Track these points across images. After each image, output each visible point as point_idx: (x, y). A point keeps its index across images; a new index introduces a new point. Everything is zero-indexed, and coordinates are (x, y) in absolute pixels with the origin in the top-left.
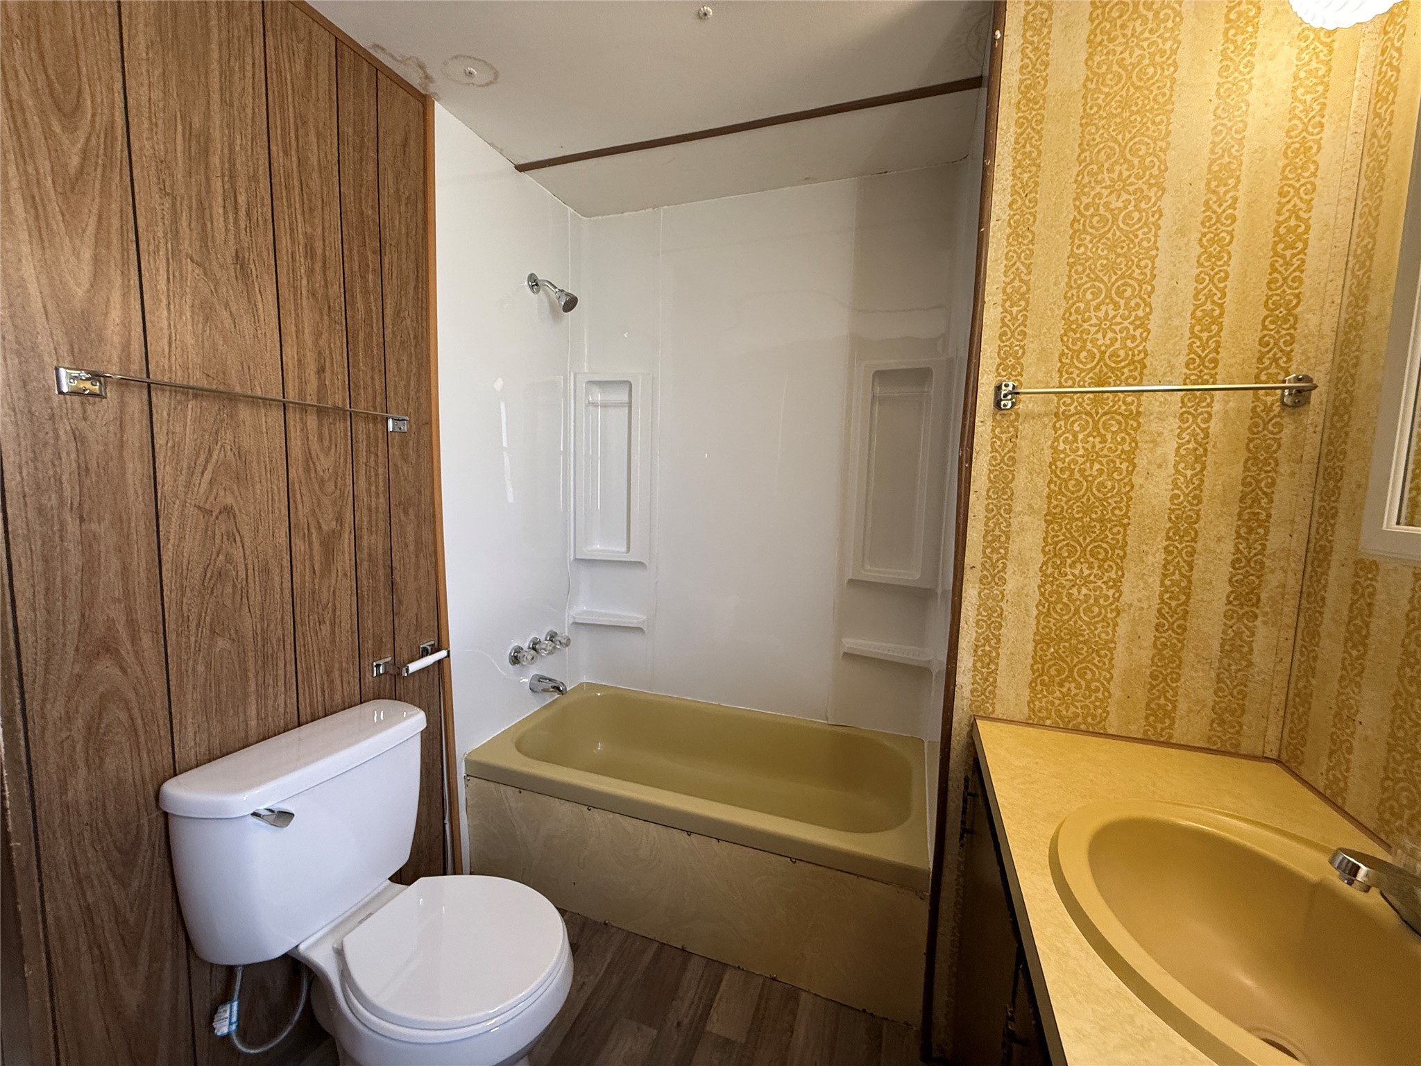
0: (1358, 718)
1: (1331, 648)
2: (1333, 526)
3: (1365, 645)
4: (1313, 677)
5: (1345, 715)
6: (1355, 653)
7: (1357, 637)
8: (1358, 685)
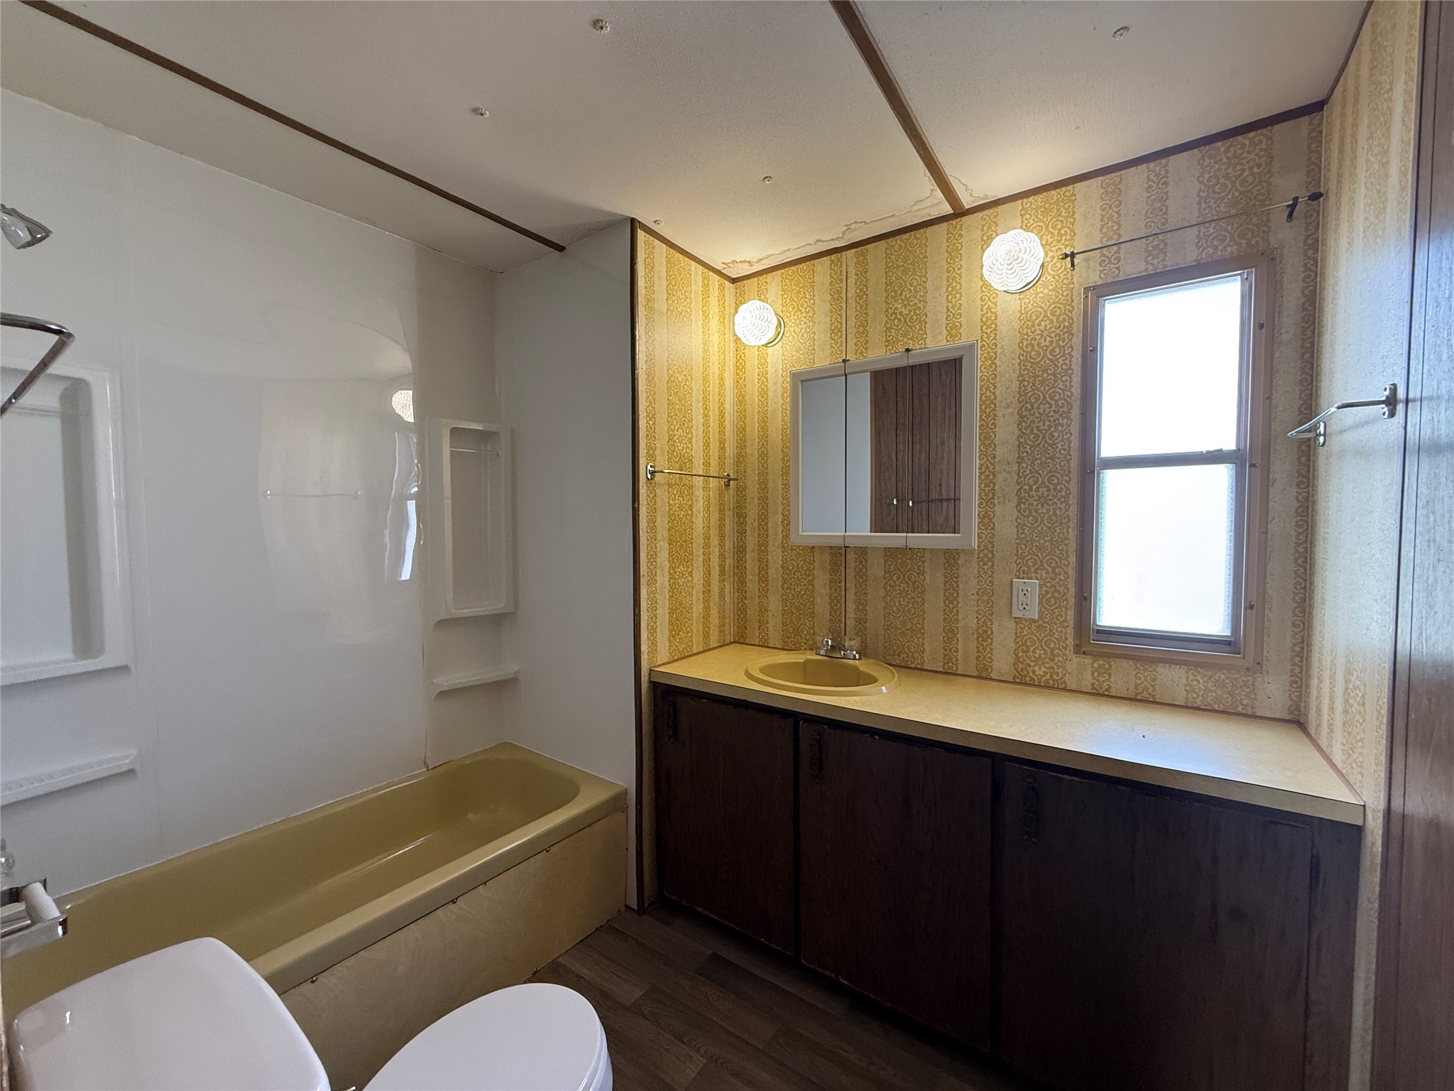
0: (769, 609)
1: (752, 586)
2: (745, 537)
3: (767, 581)
4: (746, 599)
5: (763, 610)
6: (763, 585)
7: (763, 578)
8: (767, 597)
